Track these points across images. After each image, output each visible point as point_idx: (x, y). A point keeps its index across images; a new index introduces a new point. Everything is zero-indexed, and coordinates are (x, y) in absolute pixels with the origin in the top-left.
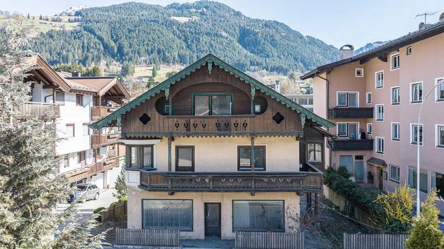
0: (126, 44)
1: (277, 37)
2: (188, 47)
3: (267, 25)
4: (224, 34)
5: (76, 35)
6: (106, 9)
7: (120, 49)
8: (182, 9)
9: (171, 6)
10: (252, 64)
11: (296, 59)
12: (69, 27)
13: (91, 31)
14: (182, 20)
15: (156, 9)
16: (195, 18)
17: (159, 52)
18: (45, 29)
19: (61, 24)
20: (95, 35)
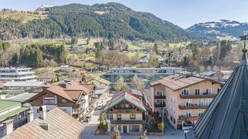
0: (72, 26)
1: (149, 22)
2: (104, 28)
3: (144, 15)
4: (122, 21)
5: (46, 21)
6: (62, 7)
7: (70, 29)
8: (100, 7)
9: (95, 6)
10: (136, 36)
11: (158, 34)
12: (43, 17)
13: (54, 20)
14: (101, 13)
15: (87, 7)
16: (107, 12)
17: (89, 31)
18: (31, 19)
19: (39, 15)
20: (56, 21)
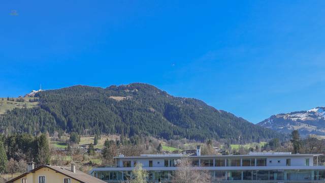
0: (73, 118)
1: (196, 111)
2: (124, 120)
3: (187, 101)
4: (152, 109)
5: (34, 111)
6: (59, 92)
7: (69, 123)
8: (119, 90)
9: (110, 88)
10: (175, 133)
11: (211, 129)
12: (30, 106)
13: (47, 109)
14: (119, 99)
15: (98, 90)
16: (129, 97)
17: (100, 125)
18: (11, 108)
19: (24, 103)
20: (50, 112)
